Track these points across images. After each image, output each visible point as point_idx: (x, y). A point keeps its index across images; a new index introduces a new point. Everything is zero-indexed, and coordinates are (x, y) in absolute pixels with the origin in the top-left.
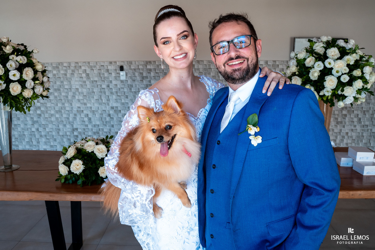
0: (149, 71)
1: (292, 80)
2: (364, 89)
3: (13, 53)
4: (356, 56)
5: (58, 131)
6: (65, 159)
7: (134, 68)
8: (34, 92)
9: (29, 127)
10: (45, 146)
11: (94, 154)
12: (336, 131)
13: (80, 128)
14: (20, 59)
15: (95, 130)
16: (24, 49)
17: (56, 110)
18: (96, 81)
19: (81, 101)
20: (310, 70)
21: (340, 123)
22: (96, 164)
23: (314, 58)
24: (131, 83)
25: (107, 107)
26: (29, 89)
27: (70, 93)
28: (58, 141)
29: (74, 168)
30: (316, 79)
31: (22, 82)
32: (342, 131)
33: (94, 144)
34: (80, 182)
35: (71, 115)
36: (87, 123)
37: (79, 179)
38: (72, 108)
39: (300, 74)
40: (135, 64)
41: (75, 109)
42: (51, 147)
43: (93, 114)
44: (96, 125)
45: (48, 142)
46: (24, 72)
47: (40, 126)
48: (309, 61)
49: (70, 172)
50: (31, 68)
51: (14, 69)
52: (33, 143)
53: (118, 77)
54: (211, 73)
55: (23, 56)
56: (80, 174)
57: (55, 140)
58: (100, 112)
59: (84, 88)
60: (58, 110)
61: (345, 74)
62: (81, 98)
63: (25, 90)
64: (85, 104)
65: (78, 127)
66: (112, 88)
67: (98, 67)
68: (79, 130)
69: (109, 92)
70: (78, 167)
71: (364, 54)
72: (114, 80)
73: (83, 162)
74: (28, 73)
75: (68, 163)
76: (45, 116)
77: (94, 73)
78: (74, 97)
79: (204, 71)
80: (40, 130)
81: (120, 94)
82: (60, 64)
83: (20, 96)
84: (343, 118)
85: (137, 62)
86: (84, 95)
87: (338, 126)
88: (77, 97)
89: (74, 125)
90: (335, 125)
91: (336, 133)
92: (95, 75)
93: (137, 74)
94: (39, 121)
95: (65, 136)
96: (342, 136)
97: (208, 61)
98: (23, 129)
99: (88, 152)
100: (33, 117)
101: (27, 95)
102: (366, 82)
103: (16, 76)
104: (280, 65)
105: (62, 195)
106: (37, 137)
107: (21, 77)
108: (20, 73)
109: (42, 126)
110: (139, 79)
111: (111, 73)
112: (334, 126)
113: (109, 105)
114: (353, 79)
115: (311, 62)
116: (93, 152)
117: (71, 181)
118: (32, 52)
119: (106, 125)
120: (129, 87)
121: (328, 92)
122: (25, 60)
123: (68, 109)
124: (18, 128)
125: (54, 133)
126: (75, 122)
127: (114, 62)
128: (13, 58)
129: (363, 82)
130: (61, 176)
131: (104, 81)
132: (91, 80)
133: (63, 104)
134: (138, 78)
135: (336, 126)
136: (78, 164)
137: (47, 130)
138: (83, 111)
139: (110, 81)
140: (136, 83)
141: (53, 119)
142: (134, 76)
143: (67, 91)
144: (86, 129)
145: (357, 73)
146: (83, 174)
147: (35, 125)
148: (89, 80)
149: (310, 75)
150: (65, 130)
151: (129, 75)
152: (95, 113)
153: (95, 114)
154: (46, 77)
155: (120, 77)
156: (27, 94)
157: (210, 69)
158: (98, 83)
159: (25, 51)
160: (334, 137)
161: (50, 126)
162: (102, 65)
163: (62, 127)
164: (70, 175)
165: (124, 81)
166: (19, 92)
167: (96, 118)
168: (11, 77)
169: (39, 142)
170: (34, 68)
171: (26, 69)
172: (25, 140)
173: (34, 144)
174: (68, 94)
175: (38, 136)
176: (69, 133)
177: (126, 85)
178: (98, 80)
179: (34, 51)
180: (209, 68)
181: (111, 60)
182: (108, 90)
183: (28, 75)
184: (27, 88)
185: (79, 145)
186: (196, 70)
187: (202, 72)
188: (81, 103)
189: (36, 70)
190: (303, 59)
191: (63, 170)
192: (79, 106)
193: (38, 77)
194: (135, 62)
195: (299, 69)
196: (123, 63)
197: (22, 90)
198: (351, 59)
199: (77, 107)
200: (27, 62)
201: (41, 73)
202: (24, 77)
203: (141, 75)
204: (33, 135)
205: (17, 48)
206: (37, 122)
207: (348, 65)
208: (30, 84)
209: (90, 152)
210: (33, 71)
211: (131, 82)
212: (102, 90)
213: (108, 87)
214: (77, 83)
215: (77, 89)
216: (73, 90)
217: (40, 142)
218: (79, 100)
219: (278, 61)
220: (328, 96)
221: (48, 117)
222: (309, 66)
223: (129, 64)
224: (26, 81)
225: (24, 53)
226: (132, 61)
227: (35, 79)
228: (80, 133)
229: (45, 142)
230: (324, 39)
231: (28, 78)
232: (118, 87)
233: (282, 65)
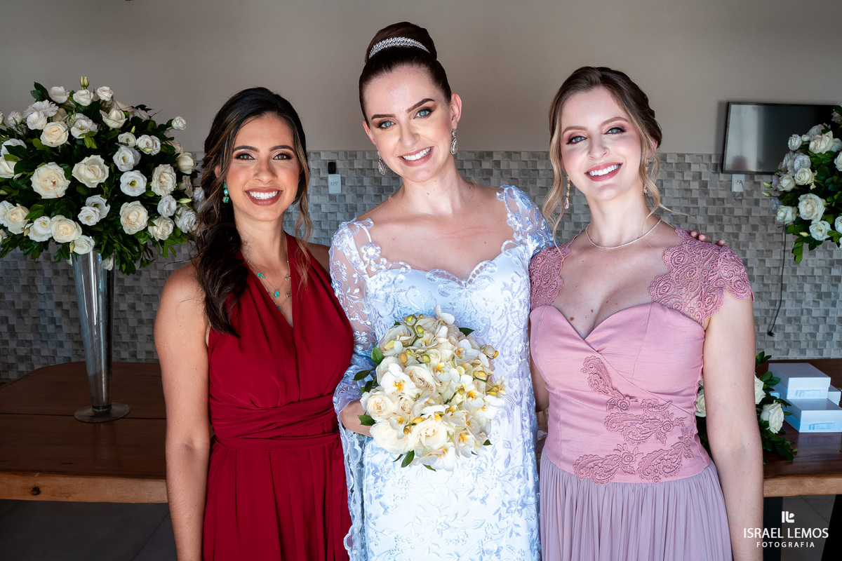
1: (800, 204)
3: (125, 129)
7: (361, 167)
8: (175, 227)
12: (815, 313)
14: (145, 142)
21: (826, 297)
24: (353, 203)
26: (164, 218)
31: (150, 202)
32: (830, 315)
40: (364, 157)
46: (155, 176)
47: (139, 299)
50: (171, 165)
51: (133, 167)
52: (121, 338)
53: (324, 187)
54: (538, 181)
55: (153, 137)
63: (155, 222)
72: (315, 195)
76: (150, 276)
79: (522, 177)
80: (138, 309)
81: (328, 228)
83: (142, 237)
84: (833, 285)
85: (367, 154)
87: (821, 302)
90: (814, 301)
91: (816, 318)
93: (366, 181)
94: (136, 288)
96: (830, 325)
97: (532, 153)
100: (123, 279)
101: (159, 233)
103: (137, 184)
104: (694, 163)
106: (131, 325)
107: (148, 188)
108: (146, 179)
110: (373, 193)
112: (811, 303)
118: (169, 124)
120: (349, 211)
122: (156, 146)
127: (315, 153)
128: (127, 140)
134: (370, 191)
135: (816, 303)
140: (365, 201)
142: (359, 187)
147: (126, 295)
151: (348, 184)
155: (328, 186)
156: (161, 230)
157: (537, 172)
159: (151, 124)
160: (812, 327)
165: (337, 197)
166: (142, 226)
168: (125, 189)
169: (136, 335)
170: (178, 166)
171: (161, 168)
173: (124, 340)
175: (133, 322)
177: (342, 205)
179: (174, 124)
180: (533, 170)
183: (165, 185)
184: (160, 216)
186: (503, 173)
187: (517, 179)
189: (181, 171)
193: (184, 189)
194: (364, 152)
196: (336, 154)
197: (149, 219)
200: (160, 152)
201: (190, 178)
202: (156, 188)
203: (376, 184)
204: (122, 319)
205: (134, 115)
206: (132, 289)
208: (169, 207)
210: (175, 174)
211: (353, 200)
217: (139, 336)
219: (688, 154)
221: (157, 277)
223: (349, 158)
224: (157, 198)
225: (149, 128)
226: (356, 151)
227: (177, 194)
231: (163, 192)
232: (324, 209)
233: (699, 163)
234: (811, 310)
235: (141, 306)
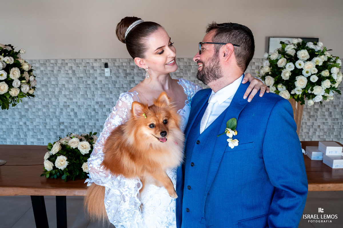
0: (133, 68)
1: (265, 80)
2: (332, 88)
4: (324, 58)
5: (45, 125)
6: (50, 155)
7: (118, 65)
8: (21, 91)
9: (16, 121)
10: (33, 139)
11: (78, 150)
12: (308, 124)
13: (67, 122)
14: (7, 59)
15: (80, 124)
16: (12, 49)
17: (43, 104)
18: (82, 77)
19: (68, 97)
20: (282, 71)
21: (313, 117)
22: (79, 160)
23: (285, 59)
25: (92, 101)
26: (15, 88)
27: (56, 88)
28: (45, 134)
29: (59, 163)
30: (288, 79)
31: (9, 82)
32: (315, 124)
33: (78, 141)
34: (64, 177)
35: (57, 109)
36: (73, 117)
37: (63, 174)
38: (59, 103)
39: (273, 74)
40: (119, 61)
41: (61, 104)
42: (38, 140)
43: (79, 109)
44: (82, 119)
45: (35, 135)
46: (11, 72)
47: (28, 120)
48: (282, 62)
49: (54, 168)
50: (18, 68)
51: (2, 69)
52: (20, 136)
53: (103, 73)
55: (10, 57)
56: (65, 169)
57: (42, 133)
58: (85, 106)
59: (71, 84)
60: (45, 104)
61: (314, 74)
62: (67, 93)
63: (11, 90)
64: (71, 99)
65: (64, 121)
66: (97, 84)
67: (83, 64)
68: (65, 124)
69: (94, 88)
70: (62, 163)
71: (331, 55)
72: (99, 77)
73: (67, 158)
74: (15, 73)
75: (53, 159)
76: (32, 110)
77: (80, 70)
78: (60, 92)
79: (185, 68)
80: (27, 124)
81: (105, 90)
82: (47, 61)
83: (7, 95)
84: (315, 112)
85: (121, 60)
86: (70, 90)
87: (311, 119)
88: (63, 93)
89: (60, 119)
90: (308, 119)
92: (81, 72)
93: (120, 71)
94: (26, 115)
95: (52, 130)
96: (315, 129)
98: (11, 123)
99: (72, 148)
100: (21, 112)
102: (333, 81)
103: (3, 75)
105: (47, 190)
106: (24, 131)
107: (8, 76)
108: (7, 73)
109: (29, 120)
110: (123, 76)
111: (96, 70)
113: (94, 100)
114: (321, 79)
115: (283, 63)
116: (77, 148)
117: (55, 176)
118: (19, 52)
119: (91, 120)
120: (114, 83)
121: (298, 91)
122: (12, 61)
123: (54, 103)
124: (7, 122)
125: (41, 127)
126: (61, 116)
127: (99, 60)
128: (1, 58)
129: (331, 82)
130: (46, 171)
131: (89, 77)
132: (77, 76)
133: (50, 99)
134: (122, 75)
136: (63, 160)
137: (35, 124)
138: (69, 106)
139: (95, 77)
140: (120, 79)
141: (40, 113)
142: (118, 73)
143: (54, 87)
144: (72, 123)
145: (325, 73)
146: (67, 170)
147: (23, 119)
148: (75, 76)
149: (282, 75)
150: (51, 124)
151: (113, 72)
152: (81, 107)
153: (81, 109)
154: (32, 76)
155: (104, 73)
156: (14, 92)
157: (191, 66)
158: (84, 79)
159: (12, 52)
160: (307, 130)
161: (37, 120)
162: (87, 62)
163: (49, 121)
164: (54, 171)
165: (109, 78)
166: (6, 91)
167: (81, 112)
169: (27, 135)
170: (21, 68)
171: (13, 69)
172: (13, 134)
173: (21, 137)
174: (55, 89)
176: (56, 126)
177: (111, 81)
178: (84, 77)
179: (21, 52)
181: (96, 58)
182: (93, 86)
183: (15, 75)
184: (14, 87)
185: (63, 142)
188: (67, 98)
189: (23, 70)
190: (276, 60)
191: (48, 166)
192: (65, 101)
193: (25, 77)
194: (119, 59)
195: (272, 69)
196: (108, 60)
197: (9, 89)
198: (320, 60)
199: (63, 102)
200: (14, 63)
201: (28, 72)
202: (11, 76)
203: (124, 72)
204: (21, 128)
205: (5, 49)
206: (25, 116)
207: (317, 66)
208: (17, 84)
209: (74, 148)
210: (20, 71)
211: (115, 79)
212: (88, 86)
213: (93, 83)
214: (63, 79)
215: (64, 85)
216: (60, 86)
217: (28, 136)
218: (65, 96)
220: (299, 95)
221: (35, 111)
222: (281, 67)
223: (113, 62)
224: (13, 80)
225: (11, 54)
226: (116, 59)
227: (21, 79)
228: (66, 127)
229: (32, 135)
230: (294, 41)
231: (15, 78)
232: (103, 83)
233: (258, 62)
234: (307, 122)
235: (28, 123)
